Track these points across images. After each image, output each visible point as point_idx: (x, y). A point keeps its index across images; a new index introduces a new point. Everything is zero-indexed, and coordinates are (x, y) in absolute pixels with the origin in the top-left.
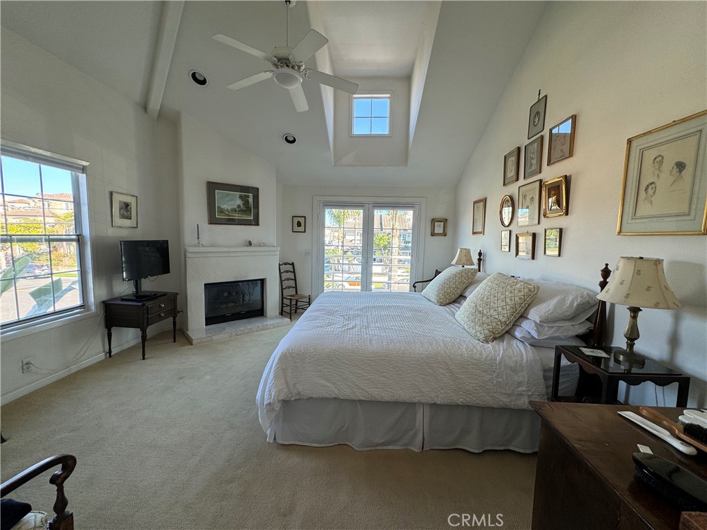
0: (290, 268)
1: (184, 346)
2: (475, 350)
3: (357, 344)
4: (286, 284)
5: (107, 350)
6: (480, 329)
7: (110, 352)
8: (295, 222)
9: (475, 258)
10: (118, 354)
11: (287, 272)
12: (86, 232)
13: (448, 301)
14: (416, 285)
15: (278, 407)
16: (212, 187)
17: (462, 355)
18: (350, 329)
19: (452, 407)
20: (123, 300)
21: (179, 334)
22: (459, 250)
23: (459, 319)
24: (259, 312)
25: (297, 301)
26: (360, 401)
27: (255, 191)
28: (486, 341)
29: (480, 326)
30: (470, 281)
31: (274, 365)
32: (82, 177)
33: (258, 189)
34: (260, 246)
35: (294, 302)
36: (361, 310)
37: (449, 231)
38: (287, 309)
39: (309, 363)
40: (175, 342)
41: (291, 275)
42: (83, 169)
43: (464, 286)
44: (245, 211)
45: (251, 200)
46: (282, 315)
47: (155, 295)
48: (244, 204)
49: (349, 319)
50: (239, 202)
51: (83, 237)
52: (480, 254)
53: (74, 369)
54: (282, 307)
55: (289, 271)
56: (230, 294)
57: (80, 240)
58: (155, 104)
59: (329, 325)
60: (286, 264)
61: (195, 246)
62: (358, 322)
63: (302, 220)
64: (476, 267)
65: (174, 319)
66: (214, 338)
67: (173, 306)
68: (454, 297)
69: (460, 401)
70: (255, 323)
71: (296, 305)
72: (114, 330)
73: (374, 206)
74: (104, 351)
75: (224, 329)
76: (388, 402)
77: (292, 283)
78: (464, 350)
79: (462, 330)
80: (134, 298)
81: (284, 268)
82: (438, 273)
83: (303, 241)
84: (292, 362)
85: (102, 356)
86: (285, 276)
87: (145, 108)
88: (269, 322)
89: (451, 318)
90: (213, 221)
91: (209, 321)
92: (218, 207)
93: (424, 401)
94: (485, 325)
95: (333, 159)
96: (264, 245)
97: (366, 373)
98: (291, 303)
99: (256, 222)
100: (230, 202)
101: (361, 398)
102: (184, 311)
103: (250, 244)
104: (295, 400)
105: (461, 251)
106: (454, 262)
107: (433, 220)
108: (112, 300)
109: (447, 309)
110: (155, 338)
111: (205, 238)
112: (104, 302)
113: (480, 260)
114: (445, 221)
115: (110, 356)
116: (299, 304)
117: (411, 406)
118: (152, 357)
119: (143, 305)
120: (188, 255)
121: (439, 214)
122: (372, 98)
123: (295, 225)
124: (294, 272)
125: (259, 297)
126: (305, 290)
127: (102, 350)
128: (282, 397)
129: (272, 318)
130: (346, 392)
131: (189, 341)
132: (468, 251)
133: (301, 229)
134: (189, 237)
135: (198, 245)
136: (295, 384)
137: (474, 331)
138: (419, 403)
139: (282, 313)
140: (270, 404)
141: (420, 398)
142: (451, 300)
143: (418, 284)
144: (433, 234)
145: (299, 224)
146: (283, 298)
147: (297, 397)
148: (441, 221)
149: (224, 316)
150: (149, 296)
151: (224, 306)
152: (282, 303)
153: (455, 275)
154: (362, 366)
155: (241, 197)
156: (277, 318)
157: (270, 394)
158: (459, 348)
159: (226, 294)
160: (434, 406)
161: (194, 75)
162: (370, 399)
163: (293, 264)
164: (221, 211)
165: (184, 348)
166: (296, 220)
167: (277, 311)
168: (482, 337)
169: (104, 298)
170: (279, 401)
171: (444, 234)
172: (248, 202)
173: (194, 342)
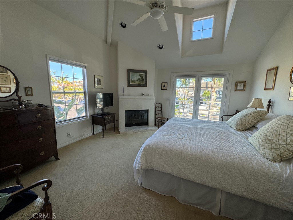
0: (159, 105)
1: (117, 134)
2: (264, 166)
3: (183, 148)
4: (157, 112)
5: (93, 132)
6: (268, 152)
7: (94, 133)
8: (163, 85)
9: (265, 104)
10: (96, 134)
11: (158, 107)
12: (87, 90)
13: (243, 129)
14: (223, 117)
15: (141, 171)
16: (129, 71)
17: (252, 168)
18: (181, 139)
19: (242, 198)
20: (97, 115)
21: (115, 129)
22: (253, 99)
23: (252, 142)
24: (146, 124)
25: (162, 120)
26: (182, 179)
27: (145, 72)
28: (274, 160)
29: (269, 150)
30: (261, 118)
31: (141, 151)
32: (85, 70)
33: (147, 71)
34: (147, 96)
35: (160, 121)
36: (189, 128)
37: (247, 88)
38: (157, 123)
39: (157, 153)
40: (114, 132)
41: (160, 109)
42: (85, 67)
43: (256, 121)
44: (141, 81)
45: (144, 76)
46: (155, 126)
47: (107, 114)
48: (141, 78)
49: (181, 133)
50: (140, 77)
51: (86, 92)
52: (270, 102)
53: (83, 138)
54: (156, 122)
55: (159, 107)
56: (135, 115)
57: (85, 92)
58: (109, 40)
59: (171, 135)
60: (158, 104)
61: (122, 95)
62: (186, 136)
63: (166, 84)
64: (266, 109)
65: (114, 124)
66: (128, 132)
67: (114, 118)
68: (248, 127)
69: (249, 196)
70: (144, 128)
71: (162, 122)
72: (95, 126)
73: (202, 76)
74: (92, 133)
75: (132, 129)
76: (198, 184)
77: (160, 112)
78: (255, 164)
79: (253, 150)
80: (101, 114)
81: (157, 105)
82: (237, 111)
83: (166, 94)
84: (150, 151)
85: (91, 134)
86: (157, 109)
87: (106, 42)
88: (150, 128)
89: (245, 140)
90: (129, 85)
91: (127, 125)
92: (131, 80)
93: (222, 189)
94: (273, 150)
95: (181, 54)
96: (149, 95)
97: (187, 165)
98: (159, 121)
99: (146, 86)
100: (136, 77)
101: (183, 178)
102: (118, 121)
103: (143, 95)
104: (150, 170)
105: (255, 100)
106: (249, 106)
107: (236, 82)
108: (94, 115)
109: (243, 134)
110: (108, 130)
111: (126, 92)
112: (92, 115)
113: (269, 106)
114: (245, 83)
115: (94, 135)
116: (163, 121)
117: (213, 190)
118: (105, 137)
119: (103, 117)
120: (120, 99)
121: (241, 79)
122: (203, 19)
123: (163, 87)
124: (161, 107)
125: (147, 117)
126: (165, 116)
127: (91, 132)
128: (143, 167)
129: (151, 127)
130: (175, 172)
131: (119, 133)
132: (261, 100)
133: (165, 88)
134: (120, 92)
135: (123, 95)
136: (150, 162)
137: (263, 152)
138: (219, 189)
139: (155, 125)
140: (138, 169)
141: (220, 187)
142: (246, 129)
143: (224, 117)
144: (236, 90)
145: (164, 86)
146: (156, 118)
147: (151, 169)
148: (242, 83)
149: (132, 124)
150: (106, 114)
151: (133, 120)
152: (156, 121)
153: (250, 114)
154: (185, 161)
155: (140, 75)
156: (153, 127)
157: (138, 165)
158: (251, 163)
159: (133, 115)
160: (229, 194)
161: (121, 24)
162: (188, 179)
163: (161, 104)
164: (132, 81)
165: (117, 135)
166: (163, 84)
167: (153, 124)
168: (270, 157)
169: (92, 114)
170: (142, 169)
171: (244, 90)
172: (143, 77)
173: (120, 133)
